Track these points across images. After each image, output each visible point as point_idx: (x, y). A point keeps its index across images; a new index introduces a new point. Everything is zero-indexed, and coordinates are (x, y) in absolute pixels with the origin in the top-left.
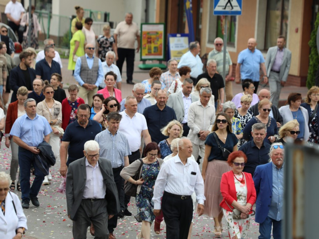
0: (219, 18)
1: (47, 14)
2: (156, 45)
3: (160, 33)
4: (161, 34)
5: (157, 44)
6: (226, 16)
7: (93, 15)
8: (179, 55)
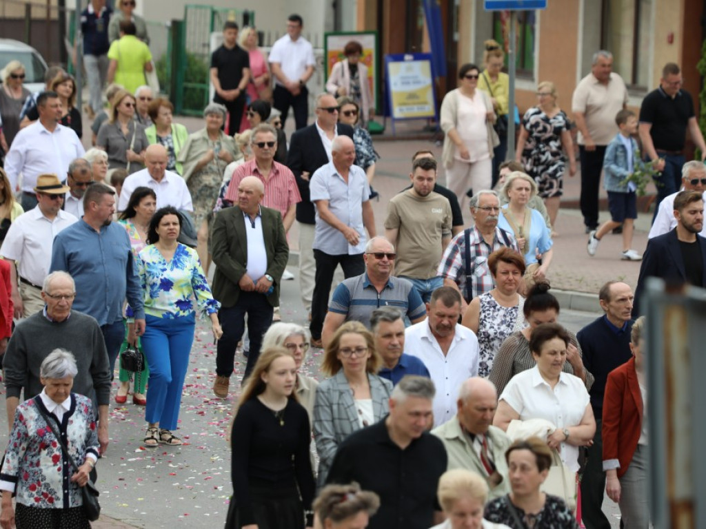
0: (496, 17)
4: (370, 56)
6: (512, 12)
8: (411, 101)
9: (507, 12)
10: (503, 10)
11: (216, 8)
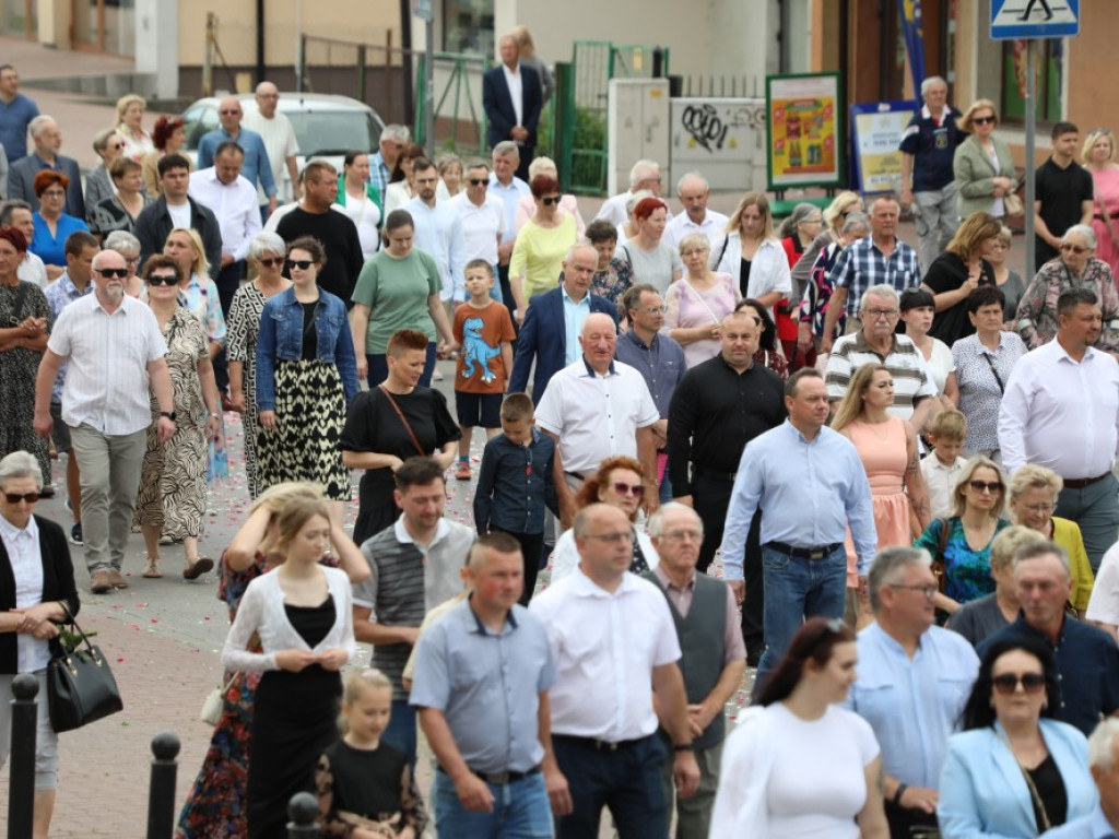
0: (1007, 49)
1: (481, 62)
2: (815, 142)
3: (825, 104)
4: (830, 106)
5: (818, 137)
6: (1029, 41)
7: (620, 57)
8: (888, 168)
9: (1023, 42)
10: (1016, 39)
11: (615, 46)
